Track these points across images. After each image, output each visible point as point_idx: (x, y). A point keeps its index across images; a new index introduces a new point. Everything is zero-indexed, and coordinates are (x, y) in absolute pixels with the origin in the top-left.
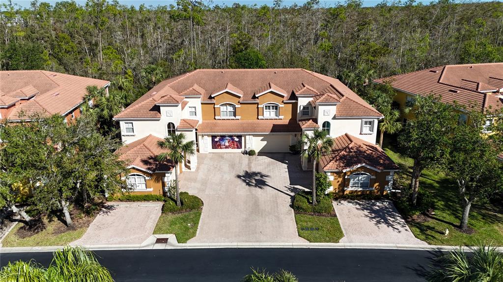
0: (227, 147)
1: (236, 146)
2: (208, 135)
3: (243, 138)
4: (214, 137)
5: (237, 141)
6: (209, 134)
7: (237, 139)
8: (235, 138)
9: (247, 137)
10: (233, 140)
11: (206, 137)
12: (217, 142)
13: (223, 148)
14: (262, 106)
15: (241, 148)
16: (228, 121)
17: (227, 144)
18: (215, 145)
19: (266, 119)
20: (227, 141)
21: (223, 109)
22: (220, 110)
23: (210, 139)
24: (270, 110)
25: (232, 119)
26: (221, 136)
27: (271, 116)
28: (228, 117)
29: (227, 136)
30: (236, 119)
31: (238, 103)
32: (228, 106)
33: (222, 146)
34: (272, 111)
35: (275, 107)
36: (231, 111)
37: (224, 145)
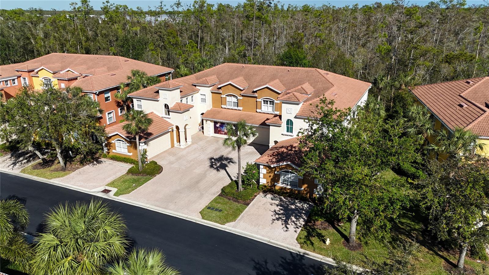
0: (225, 133)
2: (211, 121)
4: (216, 123)
6: (212, 119)
11: (208, 122)
12: (218, 127)
13: (222, 134)
14: (260, 100)
16: (232, 110)
17: (226, 131)
18: (217, 131)
19: (263, 113)
21: (228, 99)
22: (226, 100)
23: (212, 124)
24: (268, 104)
25: (235, 109)
26: (221, 123)
27: (268, 110)
28: (233, 107)
29: (226, 123)
30: (238, 110)
31: (240, 95)
32: (232, 97)
33: (222, 132)
34: (270, 106)
35: (272, 103)
36: (235, 102)
37: (224, 132)
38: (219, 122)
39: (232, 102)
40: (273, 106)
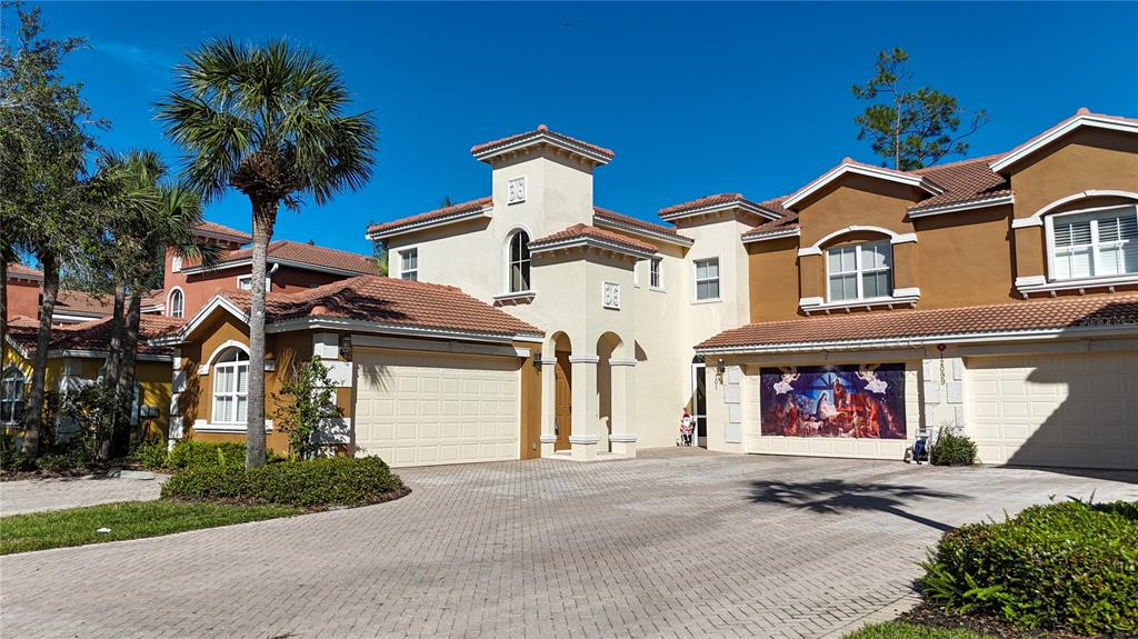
0: (829, 428)
1: (872, 424)
2: (745, 363)
3: (910, 377)
4: (769, 374)
5: (877, 396)
6: (748, 349)
7: (877, 385)
8: (868, 376)
9: (931, 366)
10: (858, 386)
11: (733, 372)
12: (783, 398)
13: (812, 432)
14: (1035, 220)
15: (900, 432)
16: (858, 315)
17: (830, 411)
18: (776, 417)
19: (1061, 293)
21: (835, 264)
22: (824, 271)
23: (750, 386)
24: (1090, 241)
25: (875, 308)
26: (800, 369)
27: (1097, 274)
28: (861, 300)
29: (829, 367)
30: (896, 306)
31: (904, 221)
32: (859, 248)
33: (808, 420)
34: (1102, 250)
35: (1118, 225)
36: (874, 274)
37: (818, 416)
38: (789, 370)
39: (855, 276)
40: (1127, 241)
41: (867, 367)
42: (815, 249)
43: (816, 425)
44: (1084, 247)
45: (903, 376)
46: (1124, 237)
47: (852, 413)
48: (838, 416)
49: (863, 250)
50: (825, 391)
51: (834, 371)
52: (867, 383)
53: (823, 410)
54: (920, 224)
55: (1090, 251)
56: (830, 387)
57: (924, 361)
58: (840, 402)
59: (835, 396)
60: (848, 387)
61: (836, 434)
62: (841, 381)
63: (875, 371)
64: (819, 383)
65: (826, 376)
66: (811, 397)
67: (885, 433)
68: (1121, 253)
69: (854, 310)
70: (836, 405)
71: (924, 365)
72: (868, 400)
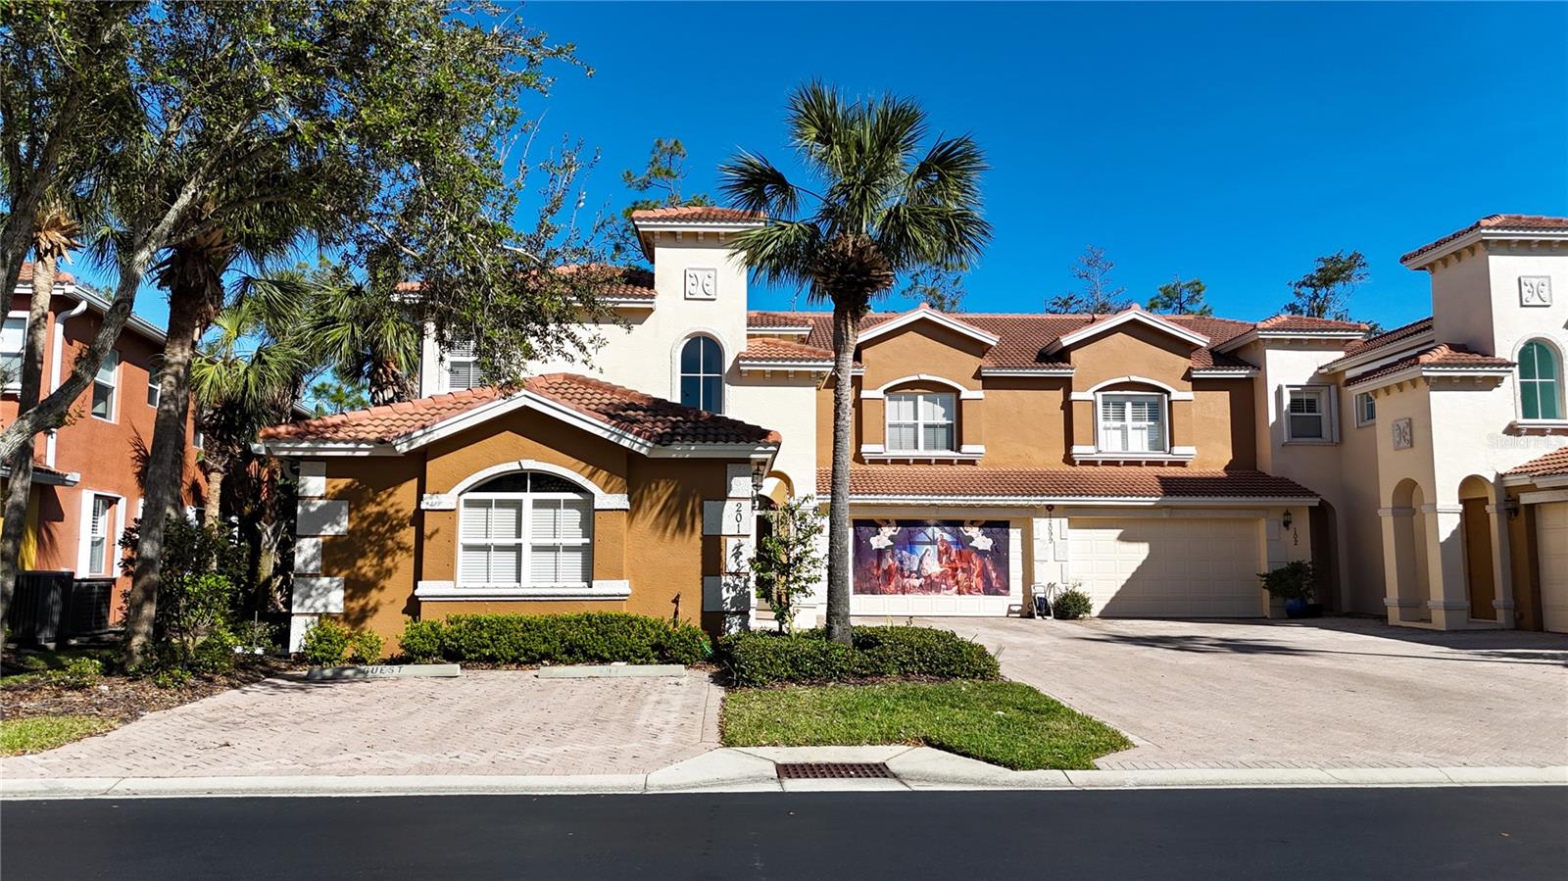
0: (931, 585)
1: (976, 581)
3: (1015, 536)
4: (865, 526)
5: (982, 553)
7: (982, 542)
8: (974, 532)
9: (1040, 525)
10: (963, 542)
13: (911, 589)
14: (1088, 395)
15: (1004, 588)
16: (918, 467)
17: (933, 567)
19: (1105, 463)
20: (933, 550)
21: (898, 411)
22: (884, 417)
24: (1123, 419)
25: (939, 462)
26: (899, 523)
27: (1130, 450)
28: (922, 452)
29: (931, 522)
30: (960, 462)
31: (974, 377)
32: (920, 398)
33: (909, 577)
34: (1134, 429)
35: (1147, 408)
36: (934, 426)
37: (919, 574)
38: (887, 523)
39: (916, 426)
40: (1152, 423)
41: (973, 523)
42: (879, 393)
43: (917, 583)
44: (1118, 424)
45: (1008, 534)
46: (1150, 420)
47: (957, 569)
48: (941, 573)
49: (925, 400)
50: (929, 547)
51: (937, 526)
52: (973, 539)
53: (925, 566)
54: (989, 383)
55: (1124, 429)
56: (933, 542)
57: (1035, 520)
58: (944, 558)
59: (939, 552)
60: (953, 543)
61: (938, 591)
62: (947, 537)
63: (980, 527)
64: (922, 537)
65: (929, 531)
66: (912, 552)
67: (989, 590)
68: (1145, 433)
69: (917, 462)
70: (940, 562)
71: (1034, 524)
72: (973, 556)
